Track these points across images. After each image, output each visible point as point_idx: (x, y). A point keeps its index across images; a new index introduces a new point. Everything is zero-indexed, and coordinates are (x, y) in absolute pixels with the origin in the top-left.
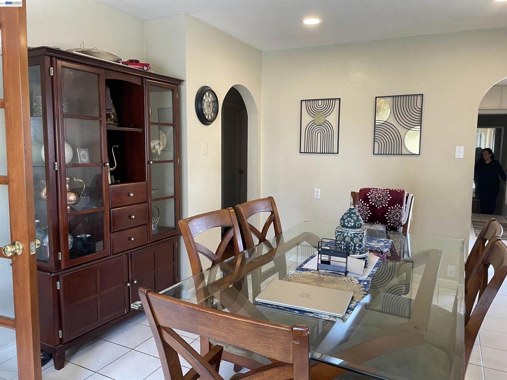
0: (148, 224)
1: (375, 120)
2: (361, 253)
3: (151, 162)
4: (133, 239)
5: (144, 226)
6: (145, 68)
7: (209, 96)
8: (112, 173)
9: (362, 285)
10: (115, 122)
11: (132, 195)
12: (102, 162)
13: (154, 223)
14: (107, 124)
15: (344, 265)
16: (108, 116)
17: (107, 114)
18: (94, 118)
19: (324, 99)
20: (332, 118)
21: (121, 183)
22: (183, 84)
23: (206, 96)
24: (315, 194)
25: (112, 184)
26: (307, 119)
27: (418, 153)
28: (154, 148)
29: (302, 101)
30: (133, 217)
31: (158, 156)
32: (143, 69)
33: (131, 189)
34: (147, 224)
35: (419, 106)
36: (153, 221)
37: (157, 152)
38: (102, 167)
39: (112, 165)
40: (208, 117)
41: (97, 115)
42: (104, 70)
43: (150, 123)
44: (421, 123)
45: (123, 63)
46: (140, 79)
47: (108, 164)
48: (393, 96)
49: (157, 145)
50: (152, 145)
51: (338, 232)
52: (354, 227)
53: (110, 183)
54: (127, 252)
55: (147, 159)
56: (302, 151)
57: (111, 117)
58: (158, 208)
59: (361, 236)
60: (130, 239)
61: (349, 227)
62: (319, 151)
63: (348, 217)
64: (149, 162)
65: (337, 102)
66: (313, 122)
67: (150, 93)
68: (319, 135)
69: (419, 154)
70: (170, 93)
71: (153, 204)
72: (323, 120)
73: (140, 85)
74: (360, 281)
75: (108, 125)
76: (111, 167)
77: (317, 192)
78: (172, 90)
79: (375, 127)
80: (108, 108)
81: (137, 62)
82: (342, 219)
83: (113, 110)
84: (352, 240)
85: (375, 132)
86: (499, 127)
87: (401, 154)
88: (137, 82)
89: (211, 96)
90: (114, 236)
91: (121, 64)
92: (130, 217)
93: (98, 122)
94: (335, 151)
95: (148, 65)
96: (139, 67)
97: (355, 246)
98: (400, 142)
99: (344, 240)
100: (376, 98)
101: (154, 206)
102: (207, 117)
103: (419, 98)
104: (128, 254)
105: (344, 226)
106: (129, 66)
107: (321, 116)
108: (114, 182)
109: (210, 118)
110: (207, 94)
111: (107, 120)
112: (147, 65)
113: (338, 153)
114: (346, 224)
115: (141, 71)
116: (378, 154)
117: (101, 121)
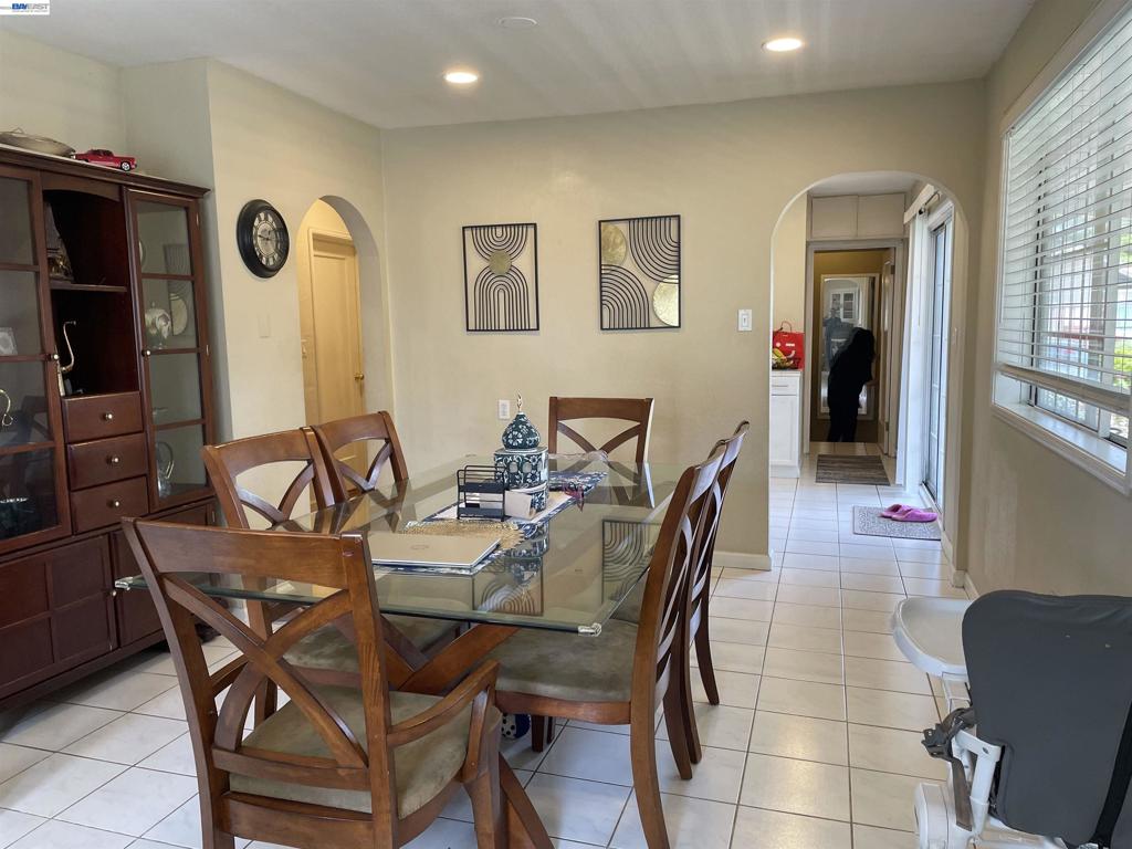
0: (149, 478)
1: (601, 265)
2: (531, 486)
3: (148, 353)
4: (117, 504)
5: (140, 479)
6: (126, 166)
7: (266, 219)
8: (65, 376)
9: (521, 531)
10: (66, 274)
11: (110, 416)
12: (43, 351)
13: (163, 476)
14: (50, 278)
15: (500, 506)
16: (52, 262)
17: (49, 259)
18: (24, 268)
19: (506, 225)
20: (523, 262)
21: (85, 394)
22: (208, 196)
23: (260, 220)
24: (501, 410)
25: (67, 396)
26: (477, 264)
27: (677, 324)
28: (154, 324)
29: (464, 228)
30: (116, 460)
31: (164, 341)
32: (121, 168)
33: (107, 407)
34: (145, 475)
35: (675, 239)
36: (159, 471)
37: (159, 333)
38: (44, 363)
39: (65, 360)
40: (267, 261)
41: (29, 260)
42: (38, 173)
43: (142, 276)
44: (679, 270)
45: (78, 157)
46: (116, 188)
47: (56, 357)
48: (629, 220)
49: (160, 319)
50: (148, 318)
51: (498, 456)
52: (523, 446)
53: (62, 394)
54: (107, 530)
55: (139, 345)
56: (472, 327)
57: (58, 265)
58: (167, 445)
59: (534, 460)
60: (111, 504)
61: (515, 448)
62: (502, 327)
63: (514, 430)
64: (143, 353)
65: (531, 230)
66: (490, 271)
67: (139, 216)
68: (501, 295)
69: (679, 327)
70: (182, 215)
71: (159, 436)
72: (507, 265)
73: (118, 200)
74: (520, 526)
75: (52, 281)
76: (62, 365)
77: (504, 406)
78: (187, 209)
79: (601, 278)
80: (50, 246)
81: (107, 155)
82: (506, 435)
83: (62, 251)
84: (520, 468)
85: (601, 287)
86: (873, 275)
87: (649, 328)
88: (110, 193)
89: (270, 219)
90: (77, 496)
91: (73, 160)
92: (109, 461)
93: (32, 274)
94: (533, 326)
95: (133, 159)
96: (112, 164)
97: (525, 478)
98: (646, 306)
99: (507, 468)
100: (600, 222)
101: (160, 443)
102: (264, 262)
103: (674, 223)
104: (108, 533)
105: (508, 446)
106: (92, 164)
107: (503, 257)
108: (70, 391)
109: (271, 263)
110: (262, 215)
111: (50, 271)
112: (129, 161)
113: (538, 329)
114: (511, 441)
115: (118, 173)
116: (610, 329)
117: (37, 274)
